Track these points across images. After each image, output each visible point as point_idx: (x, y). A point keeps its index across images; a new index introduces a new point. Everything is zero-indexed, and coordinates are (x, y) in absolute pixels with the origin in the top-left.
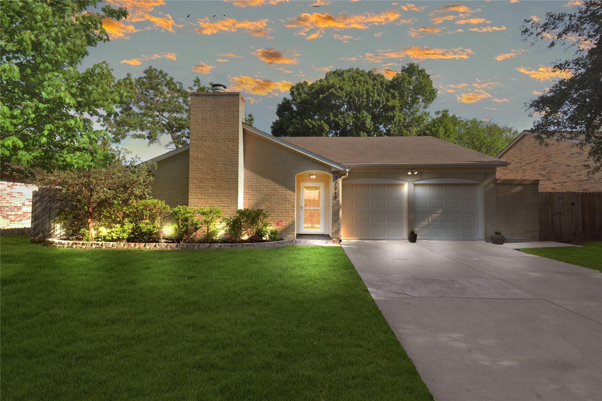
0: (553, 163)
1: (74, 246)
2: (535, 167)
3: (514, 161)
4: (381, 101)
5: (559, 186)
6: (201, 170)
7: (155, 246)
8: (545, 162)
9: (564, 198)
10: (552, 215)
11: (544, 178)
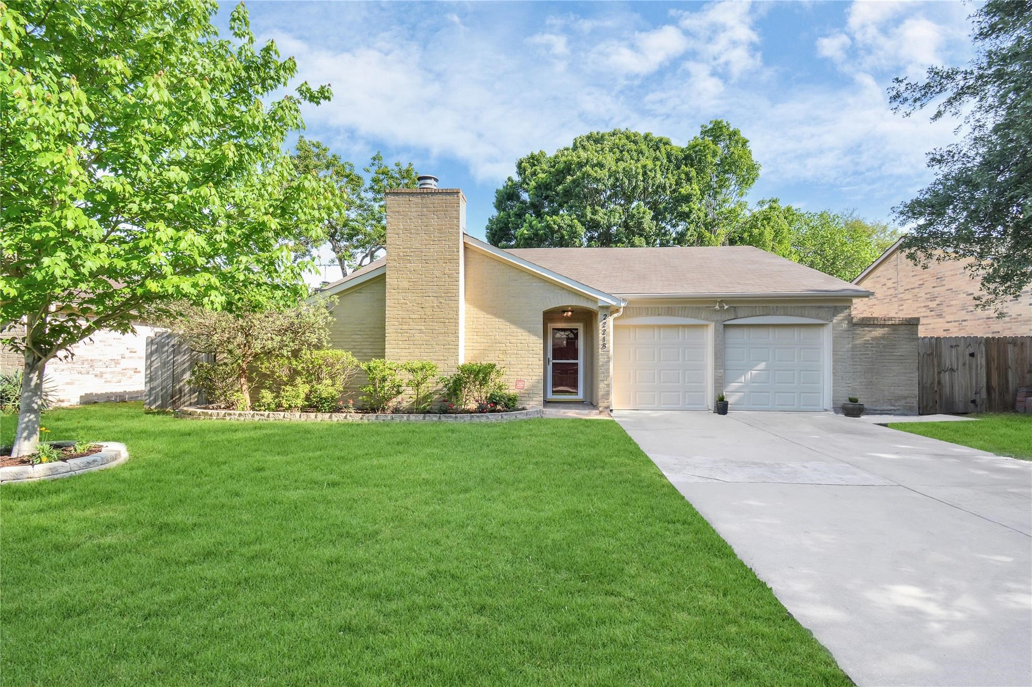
0: (947, 290)
1: (228, 418)
2: (919, 295)
3: (885, 285)
4: (667, 185)
5: (956, 327)
6: (403, 306)
7: (346, 417)
8: (934, 287)
9: (958, 346)
10: (939, 373)
11: (933, 313)
